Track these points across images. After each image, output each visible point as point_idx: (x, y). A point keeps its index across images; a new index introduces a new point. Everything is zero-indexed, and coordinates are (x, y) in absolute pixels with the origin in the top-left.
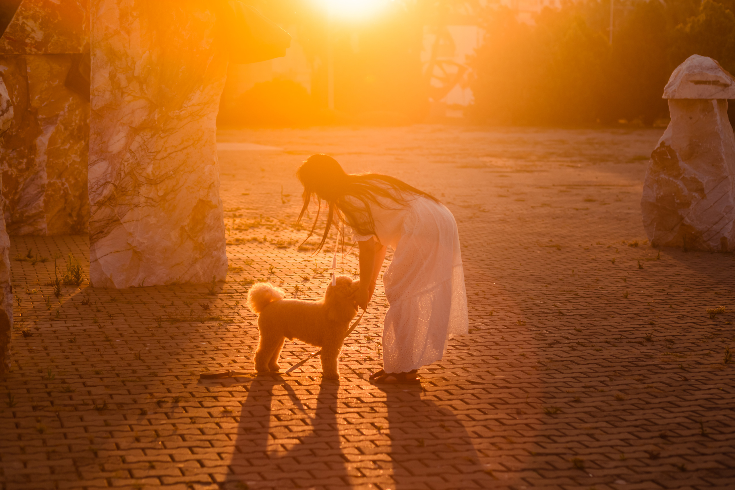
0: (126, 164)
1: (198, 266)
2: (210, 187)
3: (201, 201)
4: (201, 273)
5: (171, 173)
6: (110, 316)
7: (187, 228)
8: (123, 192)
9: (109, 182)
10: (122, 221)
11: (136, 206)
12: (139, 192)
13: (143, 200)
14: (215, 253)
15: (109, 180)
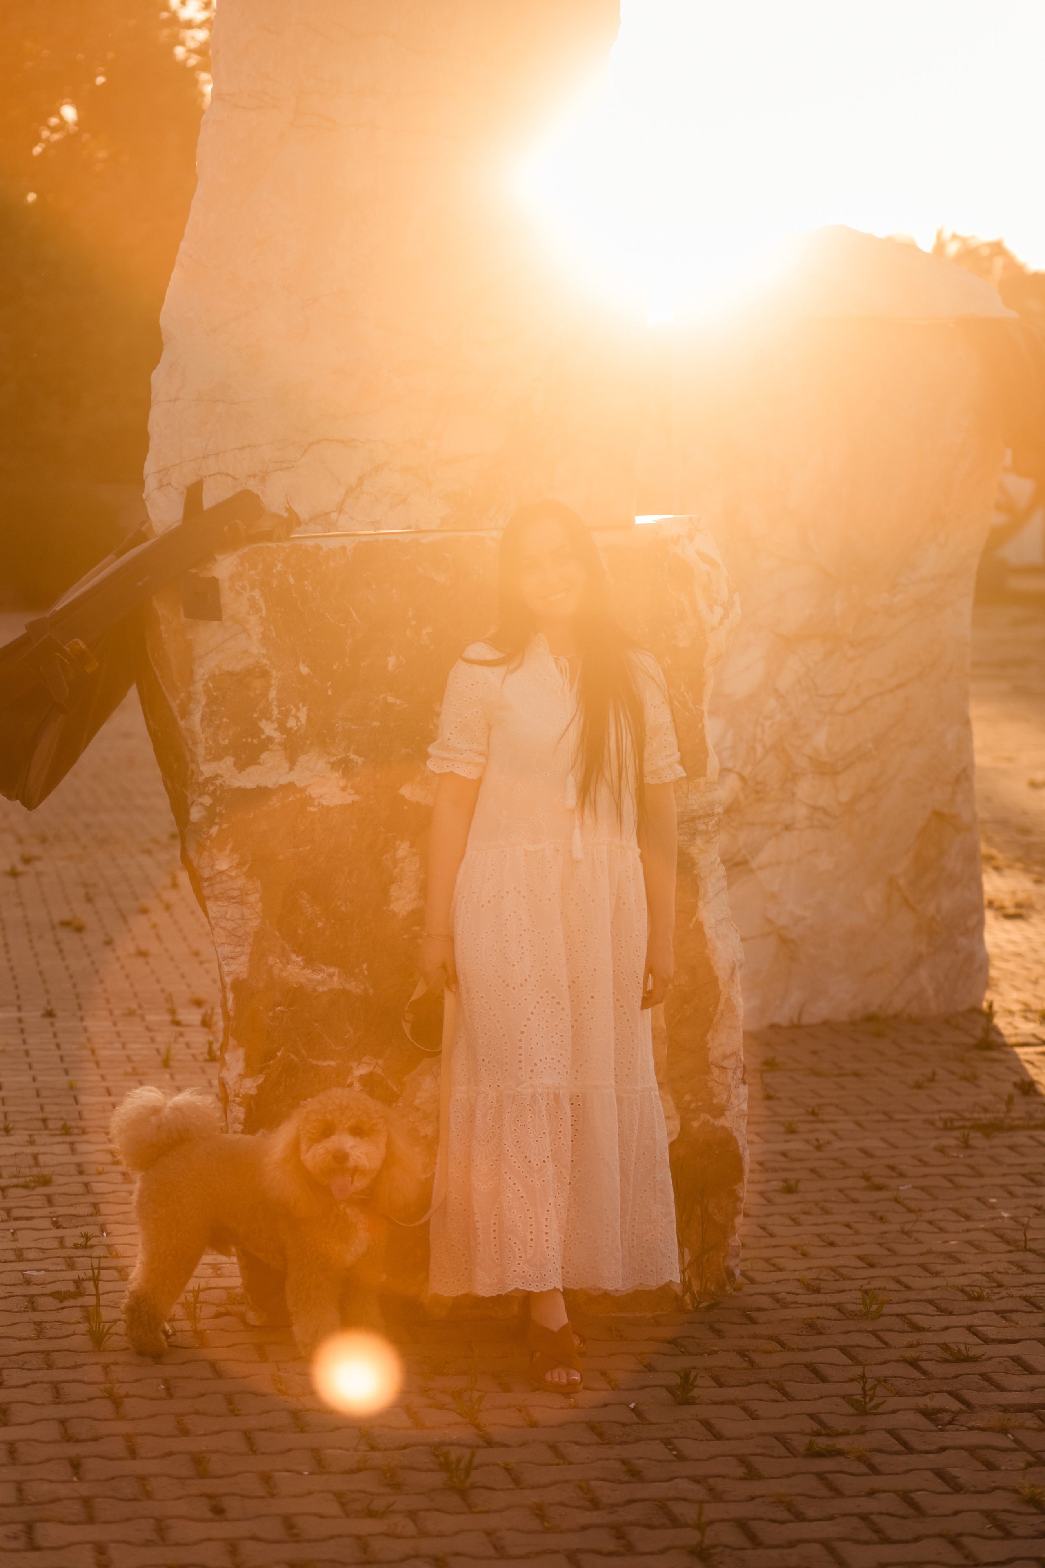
0: (767, 724)
1: (923, 973)
2: (958, 780)
3: (938, 815)
4: (930, 992)
5: (870, 746)
6: (813, 1113)
7: (902, 882)
8: (757, 792)
9: (729, 770)
10: (754, 865)
11: (788, 828)
12: (793, 794)
13: (802, 812)
14: (962, 941)
15: (730, 764)
